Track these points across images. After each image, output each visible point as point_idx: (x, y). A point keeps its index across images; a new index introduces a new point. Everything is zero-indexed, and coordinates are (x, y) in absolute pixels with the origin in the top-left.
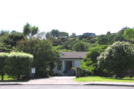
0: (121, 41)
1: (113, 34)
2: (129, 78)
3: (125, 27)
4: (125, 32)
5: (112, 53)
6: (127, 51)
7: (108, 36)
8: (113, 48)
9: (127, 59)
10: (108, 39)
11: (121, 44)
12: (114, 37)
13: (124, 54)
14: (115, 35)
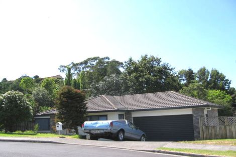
0: (15, 91)
1: (10, 81)
2: (21, 132)
3: (24, 75)
4: (22, 81)
5: (3, 104)
6: (21, 102)
7: (3, 84)
8: (4, 98)
9: (19, 111)
10: (3, 87)
11: (14, 94)
12: (10, 86)
13: (17, 105)
14: (11, 83)
